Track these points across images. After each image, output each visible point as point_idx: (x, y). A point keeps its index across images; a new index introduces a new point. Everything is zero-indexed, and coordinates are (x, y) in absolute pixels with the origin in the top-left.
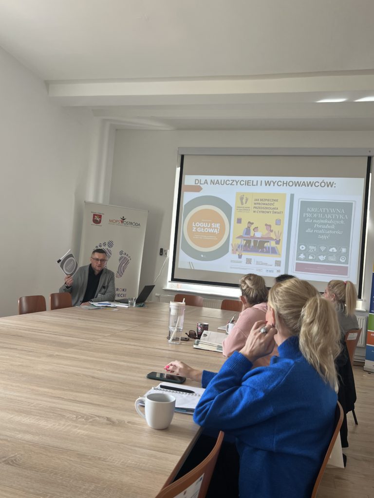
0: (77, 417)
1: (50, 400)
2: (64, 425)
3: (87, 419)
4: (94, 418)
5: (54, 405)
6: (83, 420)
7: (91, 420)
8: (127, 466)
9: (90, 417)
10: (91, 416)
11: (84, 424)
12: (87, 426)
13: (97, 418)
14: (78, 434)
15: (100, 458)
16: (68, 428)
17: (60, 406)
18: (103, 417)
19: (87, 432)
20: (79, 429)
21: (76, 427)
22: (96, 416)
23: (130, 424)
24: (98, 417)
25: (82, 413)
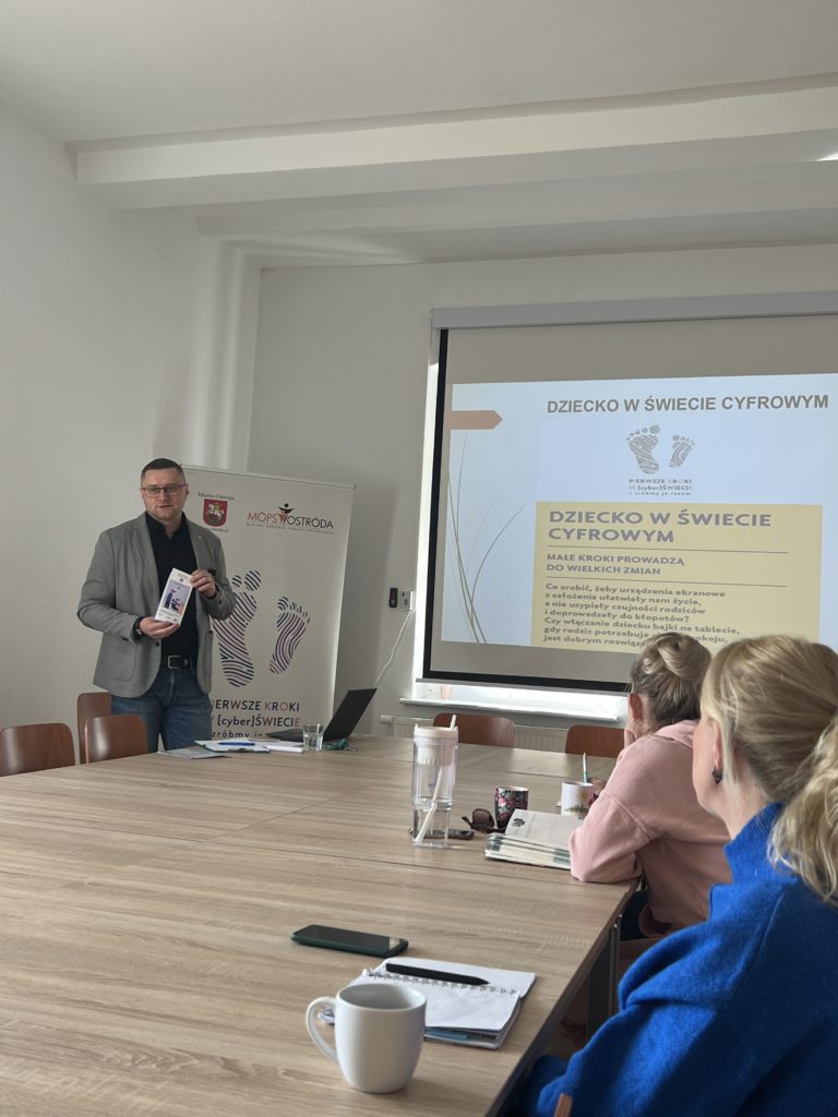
0: (133, 1060)
1: (58, 1009)
2: (95, 1082)
3: (165, 1065)
4: (186, 1059)
5: (71, 1024)
6: (154, 1066)
7: (177, 1067)
9: (173, 1060)
10: (177, 1057)
11: (154, 1080)
12: (159, 1086)
13: (196, 1061)
14: (134, 1109)
16: (107, 1091)
17: (88, 1028)
18: (212, 1058)
19: (161, 1104)
20: (138, 1095)
21: (131, 1087)
22: (192, 1054)
23: (291, 1079)
24: (199, 1056)
25: (151, 1048)
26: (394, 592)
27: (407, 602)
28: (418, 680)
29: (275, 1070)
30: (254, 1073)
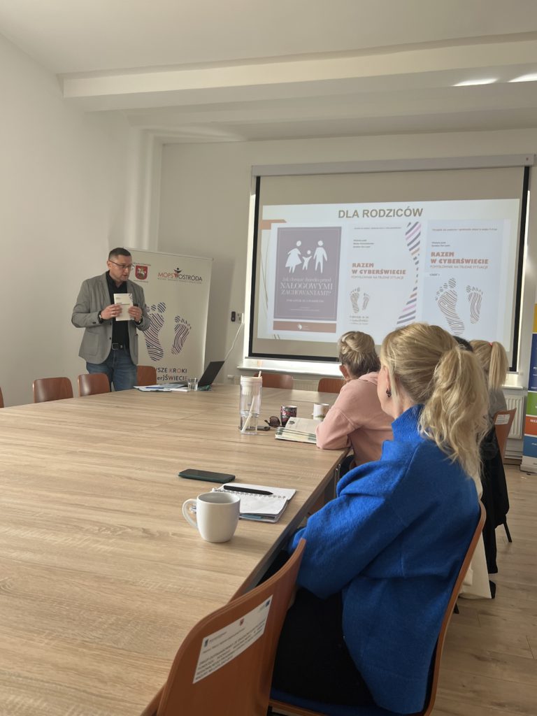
0: (99, 530)
1: (62, 507)
2: (80, 539)
3: (114, 532)
4: (125, 529)
5: (69, 514)
6: (109, 532)
7: (120, 533)
8: (167, 592)
9: (118, 529)
10: (120, 528)
11: (109, 538)
12: (111, 541)
13: (130, 530)
14: (99, 551)
15: (127, 582)
16: (87, 543)
17: (76, 515)
18: (137, 528)
19: (112, 548)
20: (101, 544)
21: (98, 541)
22: (128, 527)
23: (175, 537)
24: (131, 528)
25: (108, 524)
26: (234, 314)
27: (240, 319)
28: (246, 358)
29: (168, 533)
30: (158, 535)
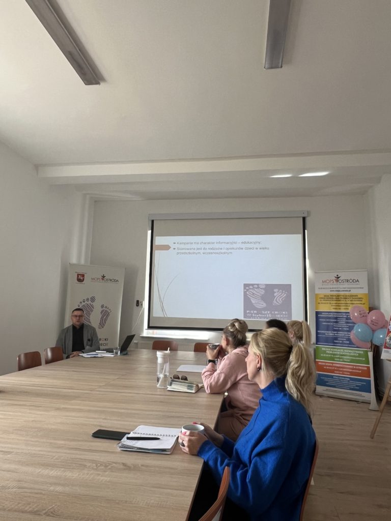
0: (97, 466)
1: (68, 451)
2: (88, 474)
3: (106, 466)
4: (111, 464)
5: (74, 456)
6: (103, 467)
7: (109, 467)
8: (151, 506)
9: (108, 465)
10: (109, 463)
11: (105, 472)
12: (107, 473)
13: (114, 465)
14: (102, 481)
15: (126, 502)
16: (92, 476)
18: (119, 463)
19: (109, 478)
20: (101, 476)
21: (99, 475)
22: (113, 462)
23: (143, 467)
24: (116, 463)
25: (101, 462)
26: (138, 302)
27: (142, 305)
28: (146, 329)
29: (138, 465)
30: (132, 466)
